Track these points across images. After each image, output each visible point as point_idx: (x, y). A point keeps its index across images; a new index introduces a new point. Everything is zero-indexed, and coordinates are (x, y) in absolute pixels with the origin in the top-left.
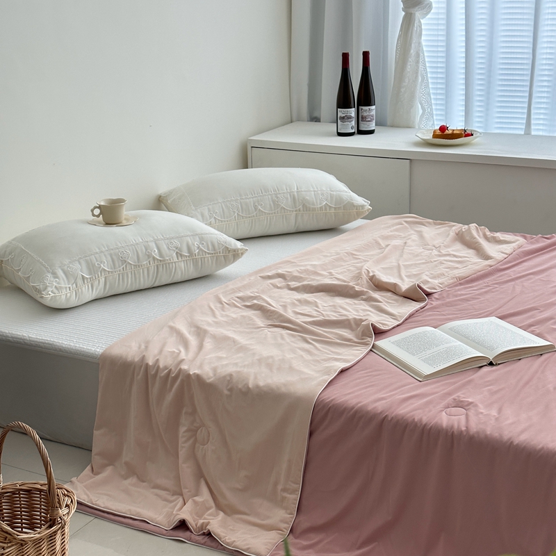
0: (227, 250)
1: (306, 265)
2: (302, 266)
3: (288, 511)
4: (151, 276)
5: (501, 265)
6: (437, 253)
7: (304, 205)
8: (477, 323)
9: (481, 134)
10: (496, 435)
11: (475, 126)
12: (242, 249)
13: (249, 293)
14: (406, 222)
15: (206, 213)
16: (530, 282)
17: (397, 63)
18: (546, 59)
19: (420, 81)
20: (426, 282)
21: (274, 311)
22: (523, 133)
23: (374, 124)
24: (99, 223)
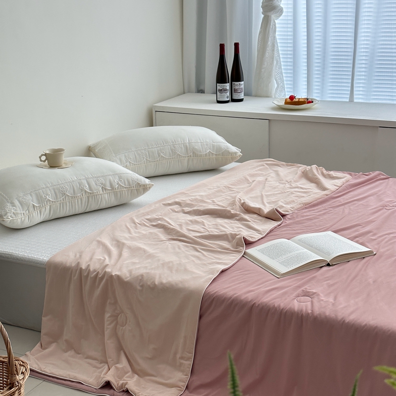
0: (139, 185)
1: (196, 196)
2: (193, 196)
3: (185, 373)
4: (83, 205)
5: (335, 194)
6: (289, 186)
7: (194, 153)
8: (318, 236)
9: (318, 101)
10: (333, 315)
11: (314, 96)
12: (149, 184)
13: (154, 216)
14: (267, 164)
15: (123, 159)
16: (355, 206)
17: (258, 51)
18: (364, 48)
19: (275, 64)
20: (282, 207)
21: (173, 229)
22: (348, 100)
23: (243, 95)
24: (45, 166)
